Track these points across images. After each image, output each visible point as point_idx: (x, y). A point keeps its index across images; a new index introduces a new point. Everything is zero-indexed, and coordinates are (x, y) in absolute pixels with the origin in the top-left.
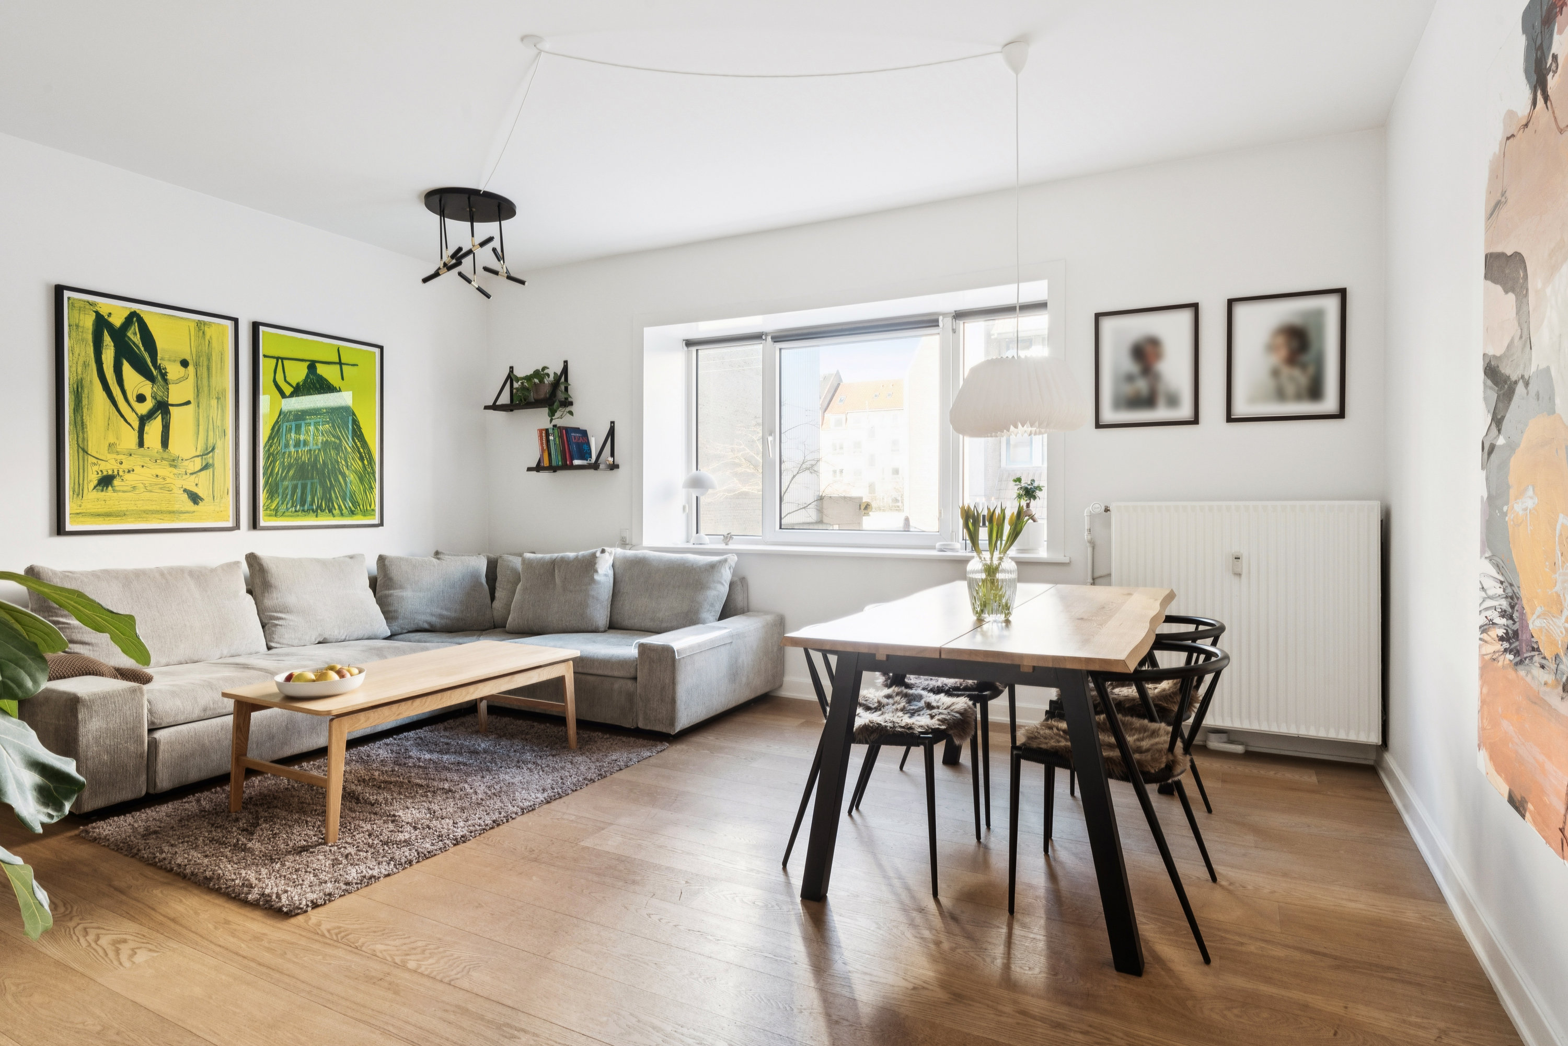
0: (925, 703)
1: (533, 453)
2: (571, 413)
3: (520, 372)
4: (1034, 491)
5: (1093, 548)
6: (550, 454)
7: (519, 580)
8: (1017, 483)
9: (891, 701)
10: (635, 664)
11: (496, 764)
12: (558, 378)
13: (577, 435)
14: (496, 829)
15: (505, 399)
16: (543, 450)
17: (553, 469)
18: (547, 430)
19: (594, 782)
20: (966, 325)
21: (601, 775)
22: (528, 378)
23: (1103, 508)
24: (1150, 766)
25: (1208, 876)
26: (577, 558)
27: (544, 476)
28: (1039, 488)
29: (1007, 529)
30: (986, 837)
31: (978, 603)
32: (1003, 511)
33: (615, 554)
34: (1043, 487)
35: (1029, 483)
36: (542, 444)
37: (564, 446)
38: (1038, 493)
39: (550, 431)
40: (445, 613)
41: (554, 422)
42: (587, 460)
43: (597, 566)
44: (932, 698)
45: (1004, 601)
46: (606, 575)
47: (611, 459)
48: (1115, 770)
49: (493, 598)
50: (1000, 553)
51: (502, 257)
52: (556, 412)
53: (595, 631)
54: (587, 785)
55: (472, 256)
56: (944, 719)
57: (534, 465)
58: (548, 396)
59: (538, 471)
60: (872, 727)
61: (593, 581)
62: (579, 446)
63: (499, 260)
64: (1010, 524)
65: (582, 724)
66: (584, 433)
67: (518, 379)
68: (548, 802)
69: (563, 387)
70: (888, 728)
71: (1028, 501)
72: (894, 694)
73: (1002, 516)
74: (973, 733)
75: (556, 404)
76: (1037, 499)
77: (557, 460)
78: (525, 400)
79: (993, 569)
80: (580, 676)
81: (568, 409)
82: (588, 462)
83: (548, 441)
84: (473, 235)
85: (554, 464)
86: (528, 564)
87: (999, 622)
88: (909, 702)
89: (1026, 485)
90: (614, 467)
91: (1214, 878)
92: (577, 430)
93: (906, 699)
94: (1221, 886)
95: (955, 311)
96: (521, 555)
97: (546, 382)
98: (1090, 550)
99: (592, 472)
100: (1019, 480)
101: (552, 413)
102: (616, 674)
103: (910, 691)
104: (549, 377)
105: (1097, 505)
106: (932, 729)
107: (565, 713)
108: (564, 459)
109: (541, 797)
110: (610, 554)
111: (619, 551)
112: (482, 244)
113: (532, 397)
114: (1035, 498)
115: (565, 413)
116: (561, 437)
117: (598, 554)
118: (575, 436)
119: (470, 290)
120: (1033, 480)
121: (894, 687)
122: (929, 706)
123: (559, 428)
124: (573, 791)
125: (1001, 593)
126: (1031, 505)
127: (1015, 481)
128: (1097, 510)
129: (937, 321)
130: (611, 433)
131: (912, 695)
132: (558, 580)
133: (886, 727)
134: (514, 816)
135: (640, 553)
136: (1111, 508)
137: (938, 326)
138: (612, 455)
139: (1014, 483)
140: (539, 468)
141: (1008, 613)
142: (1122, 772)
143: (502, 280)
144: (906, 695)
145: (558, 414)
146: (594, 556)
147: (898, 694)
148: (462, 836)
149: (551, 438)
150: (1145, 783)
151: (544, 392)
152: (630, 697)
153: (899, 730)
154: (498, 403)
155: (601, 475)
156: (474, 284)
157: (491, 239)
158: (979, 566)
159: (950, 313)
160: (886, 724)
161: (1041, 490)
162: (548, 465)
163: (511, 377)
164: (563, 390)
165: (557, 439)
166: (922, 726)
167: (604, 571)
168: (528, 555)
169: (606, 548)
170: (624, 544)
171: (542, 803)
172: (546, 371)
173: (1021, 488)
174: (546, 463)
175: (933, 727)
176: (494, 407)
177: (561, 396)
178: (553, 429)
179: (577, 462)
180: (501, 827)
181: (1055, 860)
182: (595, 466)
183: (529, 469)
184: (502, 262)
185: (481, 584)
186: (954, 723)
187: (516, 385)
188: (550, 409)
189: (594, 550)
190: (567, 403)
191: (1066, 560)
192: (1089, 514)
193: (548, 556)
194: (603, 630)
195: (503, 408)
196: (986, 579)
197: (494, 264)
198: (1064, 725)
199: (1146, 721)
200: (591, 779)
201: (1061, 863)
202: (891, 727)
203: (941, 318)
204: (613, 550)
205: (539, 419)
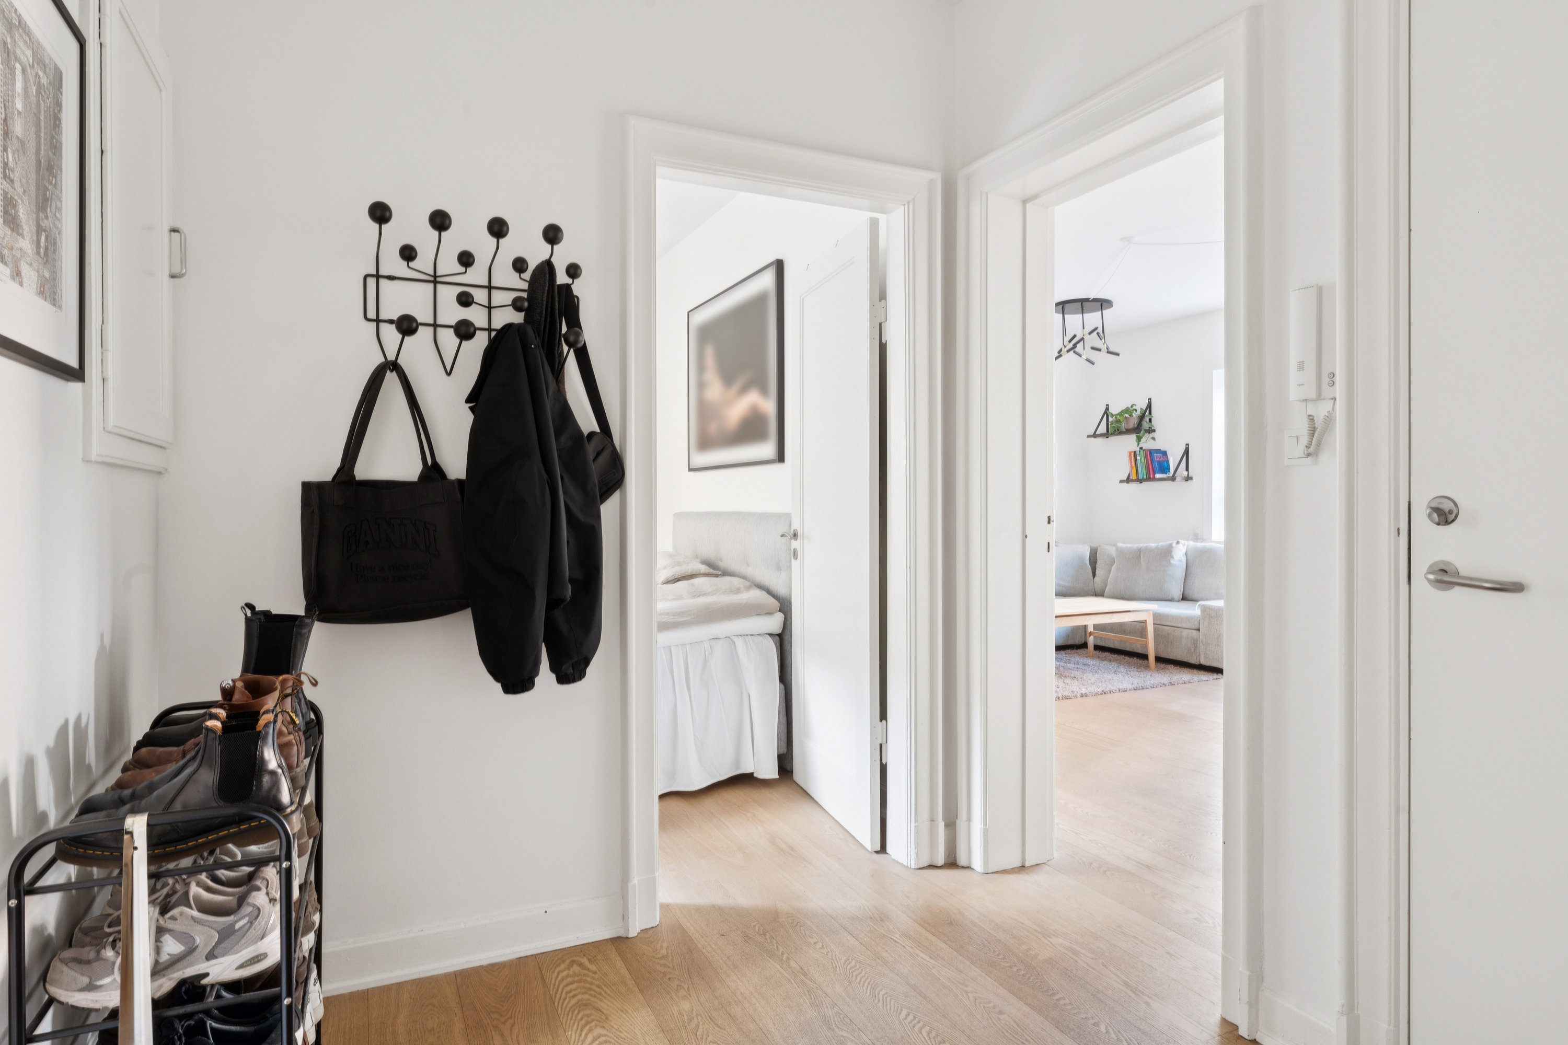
1: (1125, 469)
2: (1154, 439)
3: (1114, 410)
6: (1137, 470)
7: (1114, 562)
10: (1198, 619)
11: (1101, 670)
12: (1143, 412)
13: (1159, 455)
14: (1104, 695)
15: (1102, 429)
16: (1132, 467)
17: (1140, 481)
18: (1135, 452)
19: (1166, 685)
21: (1170, 683)
22: (1121, 414)
26: (1158, 546)
27: (1134, 486)
33: (1188, 546)
36: (1131, 462)
37: (1149, 465)
39: (1138, 453)
40: (1061, 583)
41: (1140, 446)
42: (1166, 474)
43: (1173, 553)
46: (1180, 561)
47: (1186, 473)
49: (1094, 575)
51: (1103, 336)
52: (1142, 438)
53: (1171, 600)
54: (1161, 686)
55: (1082, 342)
57: (1125, 478)
58: (1136, 426)
59: (1128, 483)
61: (1169, 563)
62: (1160, 464)
63: (1101, 339)
65: (1159, 660)
66: (1165, 453)
67: (1112, 415)
68: (1135, 690)
69: (1147, 419)
75: (1142, 432)
77: (1143, 474)
78: (1118, 430)
80: (1156, 626)
81: (1152, 435)
82: (1168, 475)
83: (1136, 460)
84: (1084, 328)
85: (1140, 477)
86: (1121, 552)
90: (1188, 478)
92: (1158, 451)
96: (1114, 545)
97: (1134, 415)
99: (1170, 482)
101: (1139, 439)
102: (1185, 625)
104: (1136, 412)
107: (1147, 652)
108: (1148, 473)
109: (1131, 687)
110: (1184, 545)
111: (1192, 544)
112: (1090, 333)
113: (1123, 427)
115: (1149, 439)
116: (1146, 457)
117: (1174, 545)
118: (1157, 456)
119: (1082, 361)
123: (1145, 450)
124: (1151, 687)
130: (1187, 452)
132: (1143, 563)
134: (1114, 691)
135: (1207, 545)
138: (1187, 469)
140: (1128, 480)
143: (1103, 354)
145: (1143, 440)
146: (1171, 546)
148: (1086, 693)
149: (1138, 458)
151: (1133, 422)
152: (1195, 642)
154: (1097, 433)
155: (1179, 484)
156: (1084, 357)
157: (1096, 329)
162: (1136, 478)
163: (1106, 412)
164: (1148, 421)
165: (1143, 459)
167: (1179, 555)
168: (1120, 545)
169: (1180, 541)
170: (1196, 538)
171: (1130, 690)
172: (1134, 407)
174: (1134, 477)
176: (1095, 436)
177: (1146, 425)
178: (1140, 451)
179: (1158, 476)
180: (1106, 695)
182: (1173, 479)
183: (1121, 482)
184: (1103, 340)
185: (1086, 565)
187: (1111, 419)
188: (1137, 436)
189: (1170, 542)
190: (1151, 431)
193: (1135, 546)
194: (1177, 600)
195: (1101, 435)
197: (1098, 344)
200: (1164, 684)
204: (1186, 542)
205: (1129, 443)
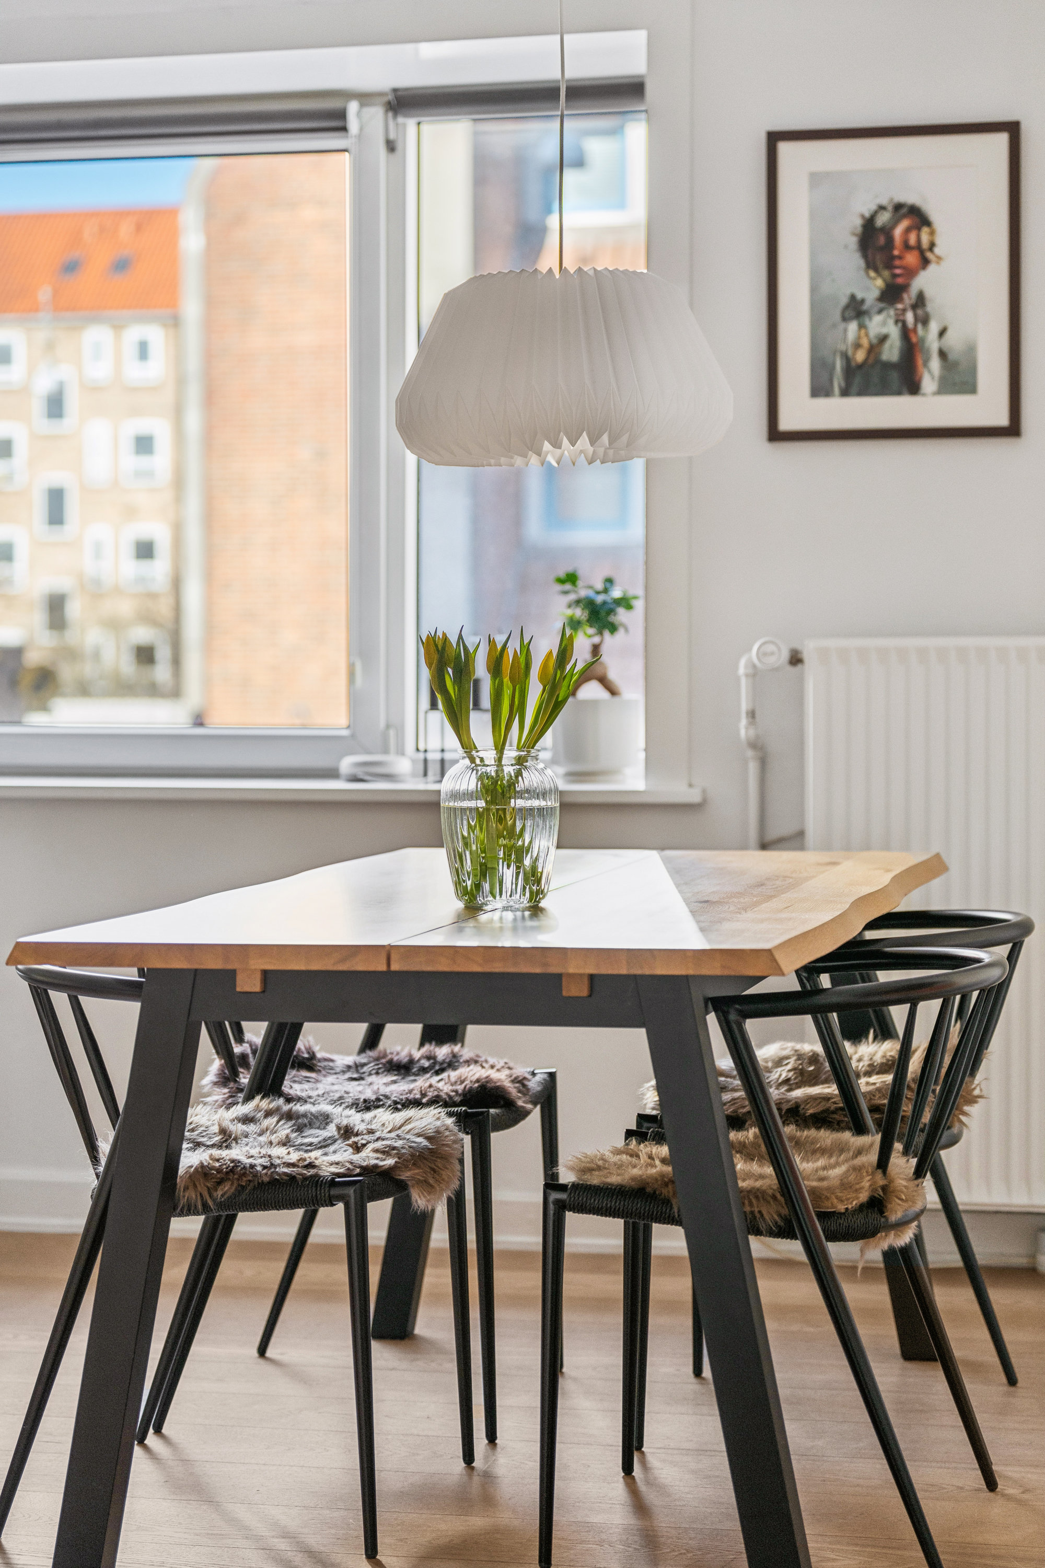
0: (339, 1128)
4: (611, 611)
5: (763, 762)
8: (568, 587)
9: (252, 1128)
20: (425, 128)
23: (785, 655)
24: (837, 1198)
25: (976, 1475)
28: (625, 602)
29: (535, 693)
30: (486, 1458)
31: (468, 865)
32: (526, 649)
34: (636, 598)
35: (599, 586)
38: (622, 615)
44: (356, 1119)
45: (527, 862)
48: (764, 1213)
50: (518, 749)
56: (389, 1146)
60: (219, 1170)
64: (542, 679)
70: (259, 1168)
71: (596, 640)
72: (260, 1115)
73: (522, 660)
74: (455, 1184)
76: (621, 633)
79: (502, 786)
87: (518, 910)
88: (300, 1129)
89: (590, 593)
91: (991, 1483)
93: (290, 1123)
94: (1003, 1495)
95: (395, 90)
98: (753, 768)
100: (571, 578)
103: (299, 1108)
105: (771, 648)
106: (361, 1167)
114: (613, 628)
120: (609, 581)
121: (258, 1098)
122: (347, 1132)
125: (520, 843)
126: (604, 650)
127: (561, 581)
128: (772, 661)
129: (341, 115)
131: (304, 1115)
133: (252, 1166)
136: (806, 656)
137: (344, 129)
139: (559, 587)
141: (538, 893)
142: (780, 1215)
144: (289, 1116)
147: (268, 1114)
150: (827, 1241)
153: (286, 1170)
158: (470, 783)
159: (380, 94)
160: (251, 1161)
161: (629, 607)
166: (337, 1163)
173: (578, 602)
175: (365, 1164)
181: (648, 1483)
186: (412, 1155)
191: (694, 796)
192: (750, 671)
196: (487, 810)
198: (664, 1150)
199: (847, 1135)
201: (661, 1489)
202: (265, 1167)
203: (353, 107)
